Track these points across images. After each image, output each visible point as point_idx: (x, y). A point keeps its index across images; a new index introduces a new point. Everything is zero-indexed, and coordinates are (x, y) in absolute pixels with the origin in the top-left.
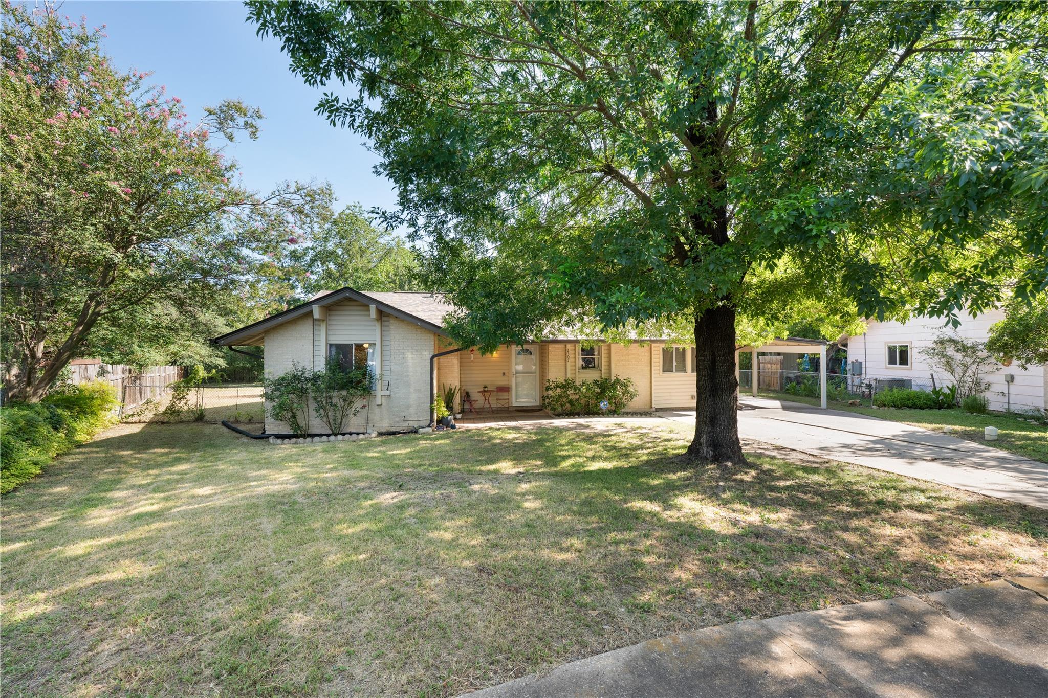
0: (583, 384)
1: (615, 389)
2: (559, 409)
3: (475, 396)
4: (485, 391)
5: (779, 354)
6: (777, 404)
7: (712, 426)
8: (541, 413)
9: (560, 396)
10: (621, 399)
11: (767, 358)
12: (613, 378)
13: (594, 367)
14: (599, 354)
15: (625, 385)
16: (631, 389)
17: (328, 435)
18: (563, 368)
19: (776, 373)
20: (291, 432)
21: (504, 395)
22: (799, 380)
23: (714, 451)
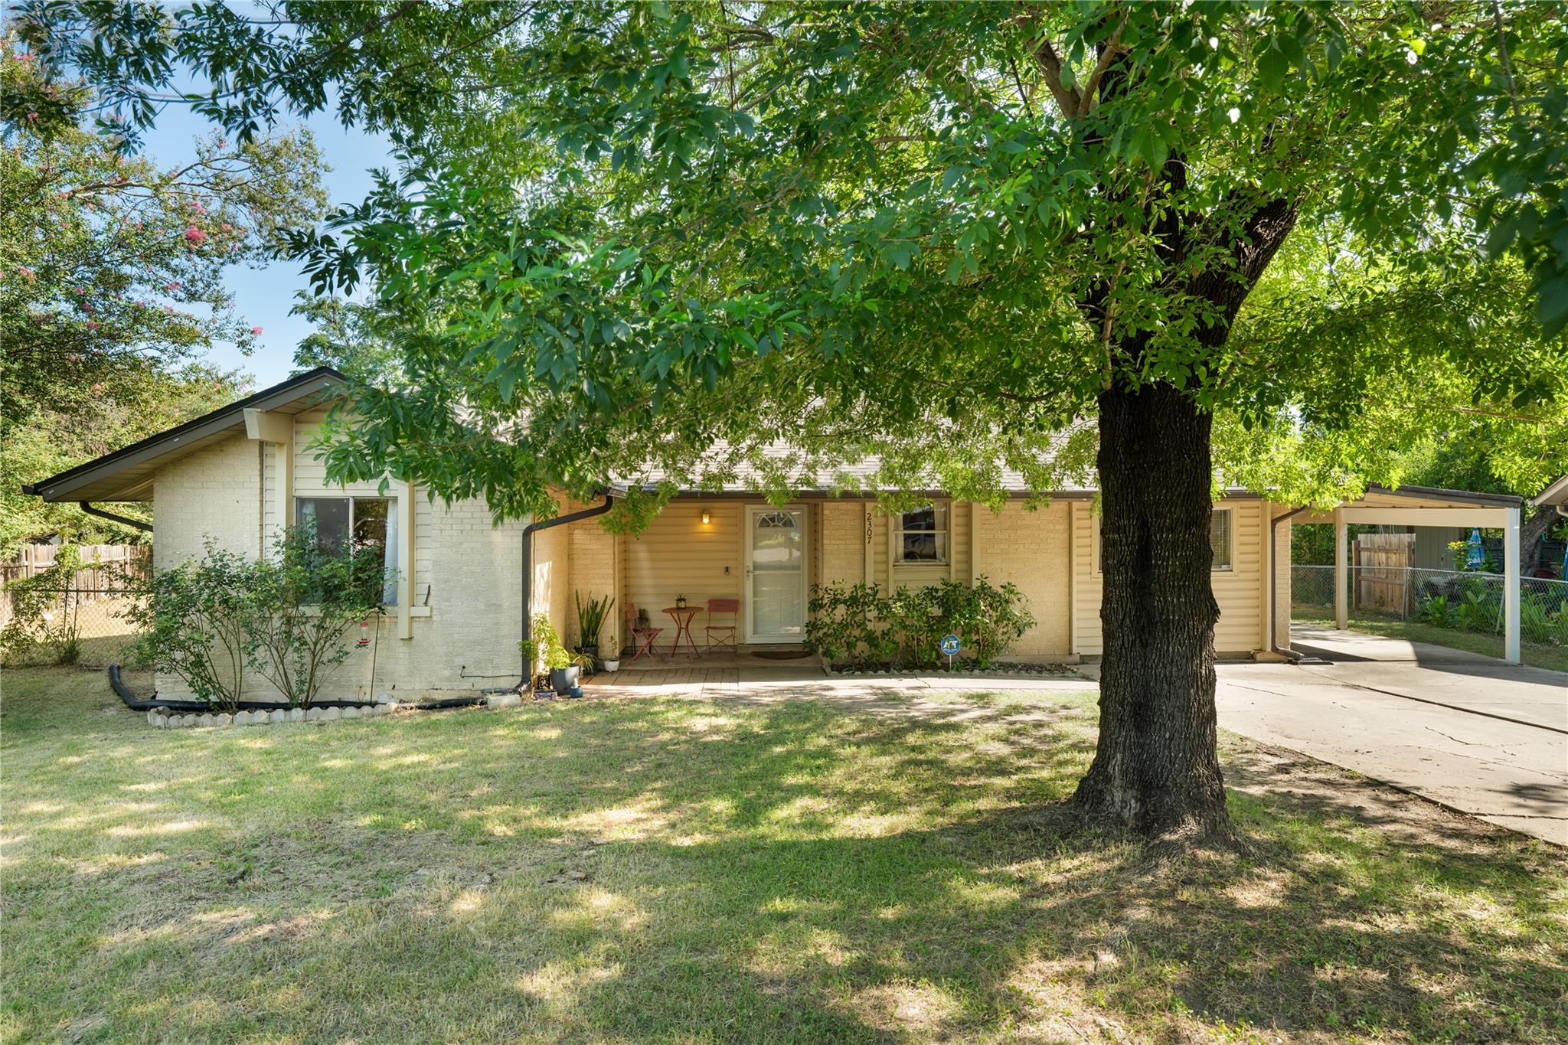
0: (900, 595)
1: (975, 609)
2: (843, 655)
3: (658, 619)
4: (681, 609)
5: (1410, 529)
6: (1404, 648)
7: (1139, 729)
8: (808, 662)
9: (844, 625)
10: (994, 633)
11: (1379, 539)
12: (976, 584)
13: (934, 556)
14: (946, 526)
15: (1000, 601)
16: (1016, 610)
17: (287, 707)
18: (858, 558)
19: (1398, 573)
20: (193, 698)
21: (726, 619)
22: (1455, 594)
23: (1142, 801)
